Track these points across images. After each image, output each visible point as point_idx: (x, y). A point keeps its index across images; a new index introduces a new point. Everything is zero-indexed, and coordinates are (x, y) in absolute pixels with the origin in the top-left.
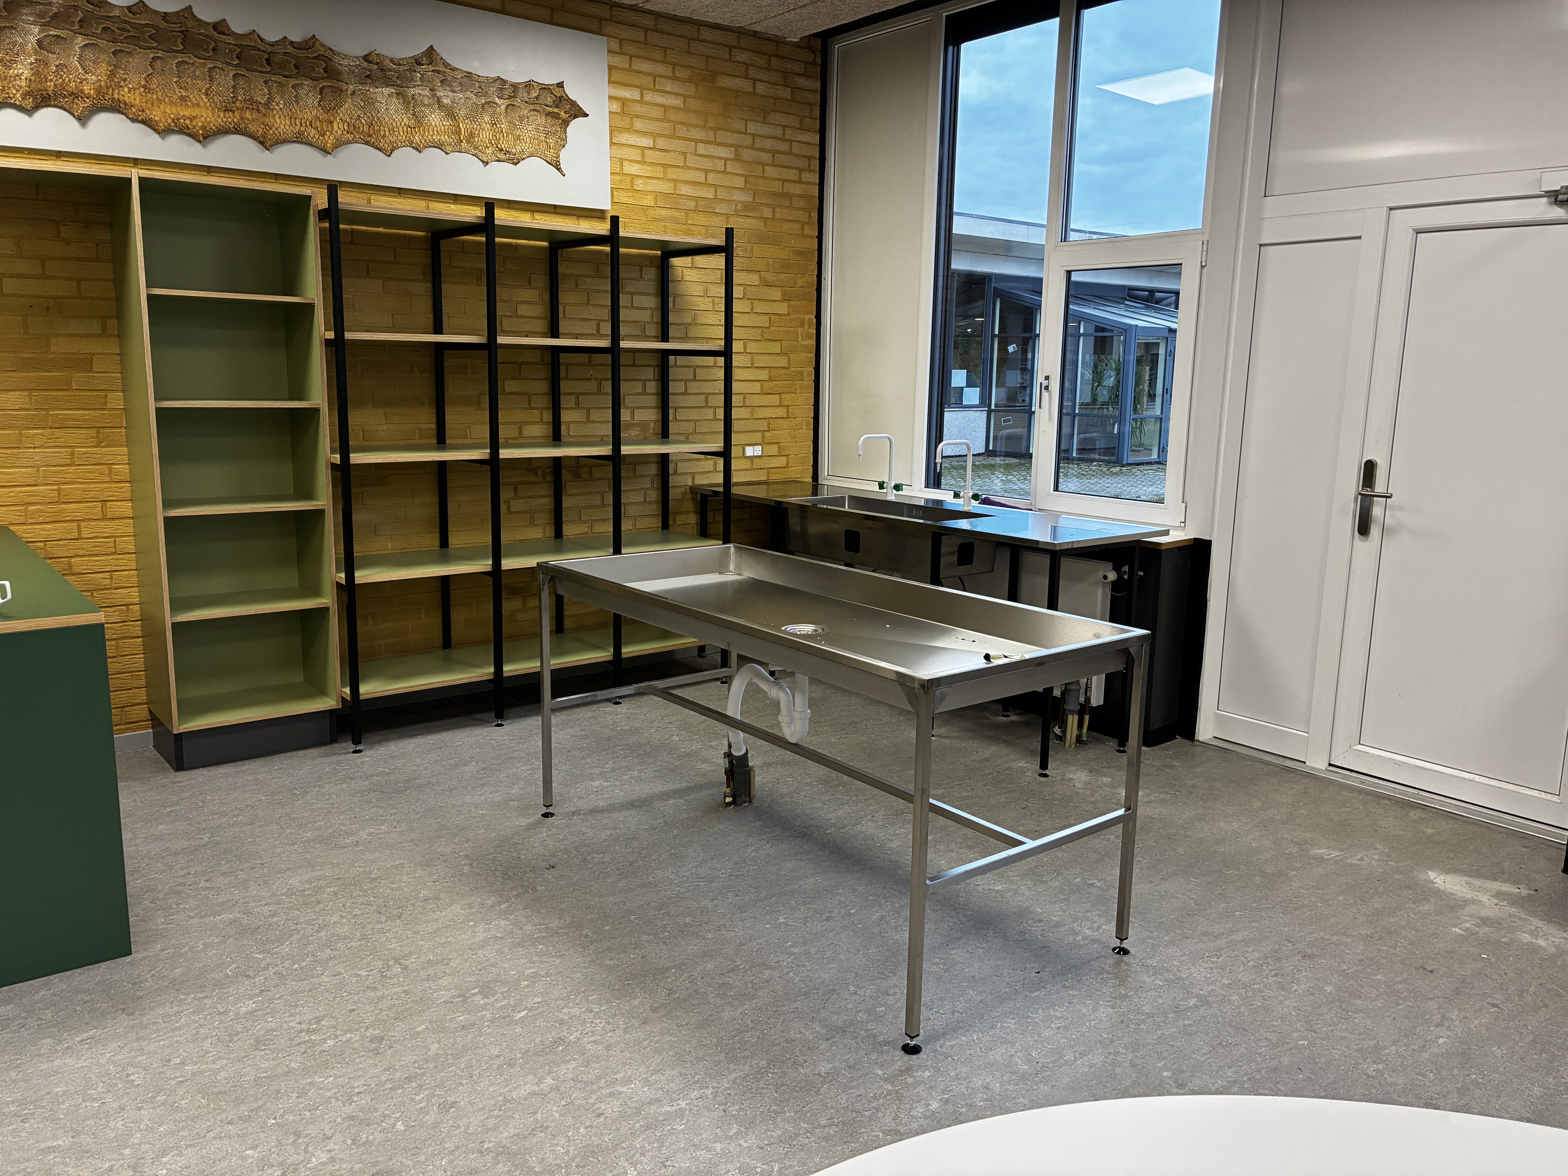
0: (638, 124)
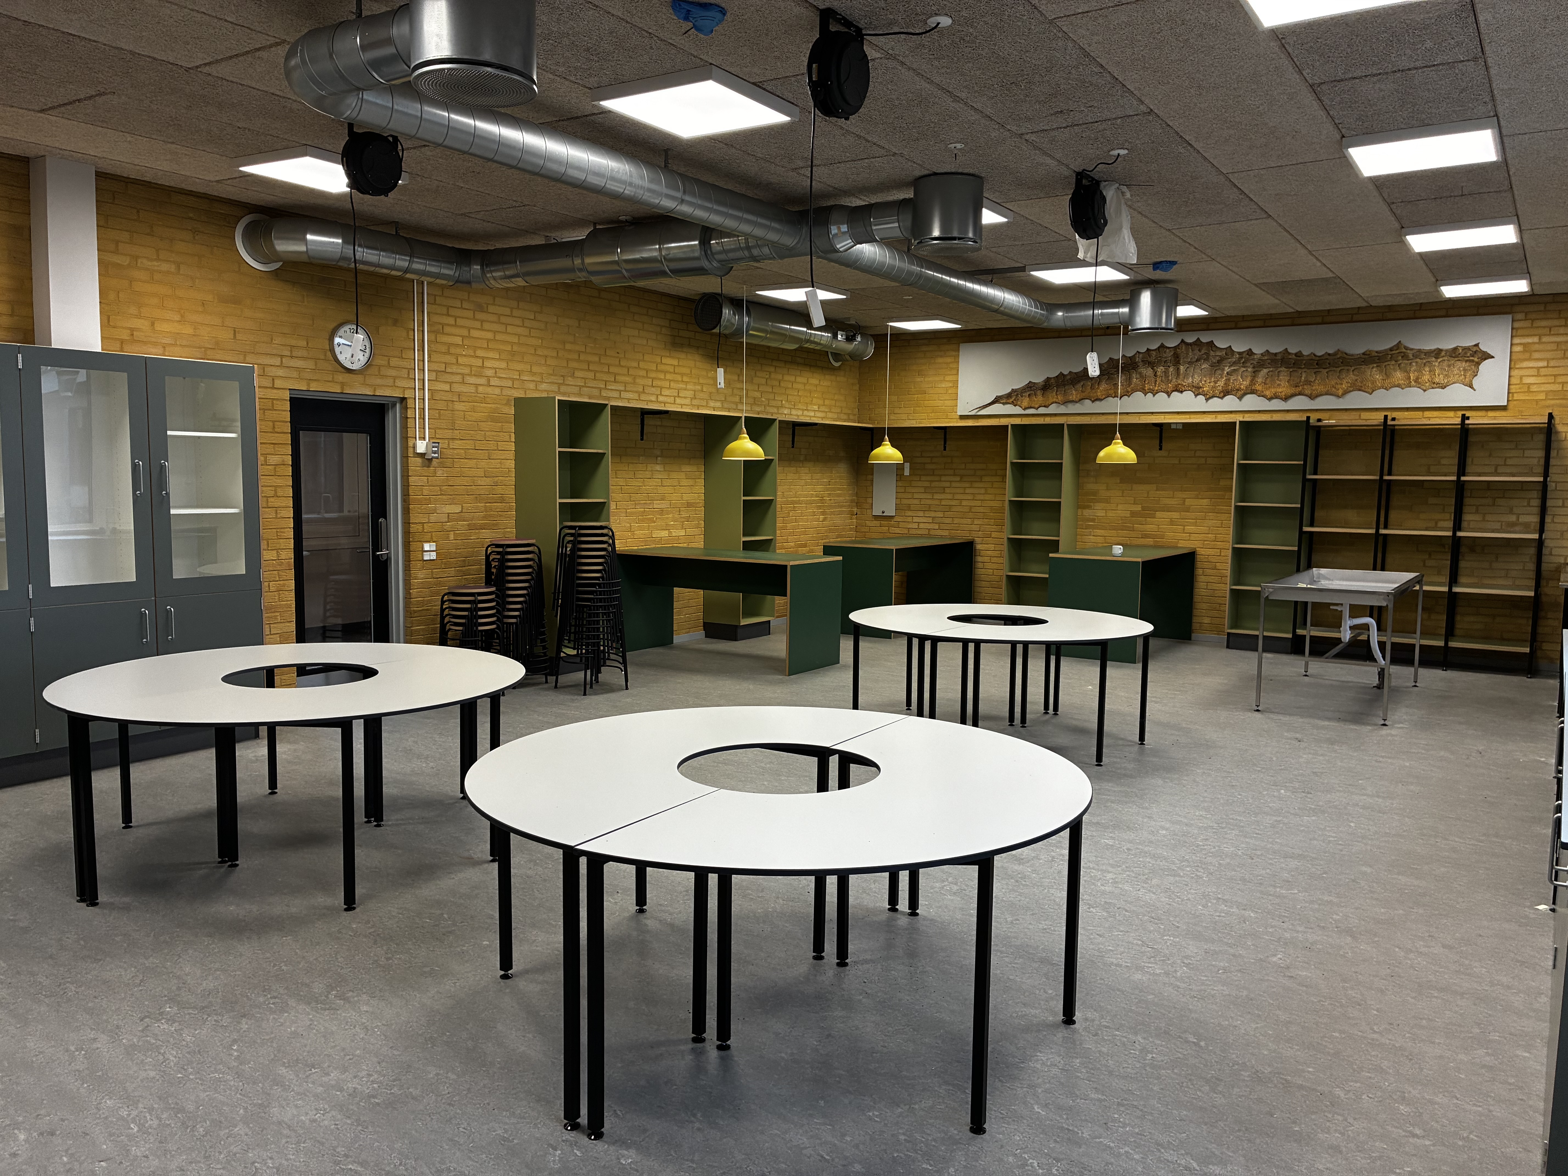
0: (1536, 355)
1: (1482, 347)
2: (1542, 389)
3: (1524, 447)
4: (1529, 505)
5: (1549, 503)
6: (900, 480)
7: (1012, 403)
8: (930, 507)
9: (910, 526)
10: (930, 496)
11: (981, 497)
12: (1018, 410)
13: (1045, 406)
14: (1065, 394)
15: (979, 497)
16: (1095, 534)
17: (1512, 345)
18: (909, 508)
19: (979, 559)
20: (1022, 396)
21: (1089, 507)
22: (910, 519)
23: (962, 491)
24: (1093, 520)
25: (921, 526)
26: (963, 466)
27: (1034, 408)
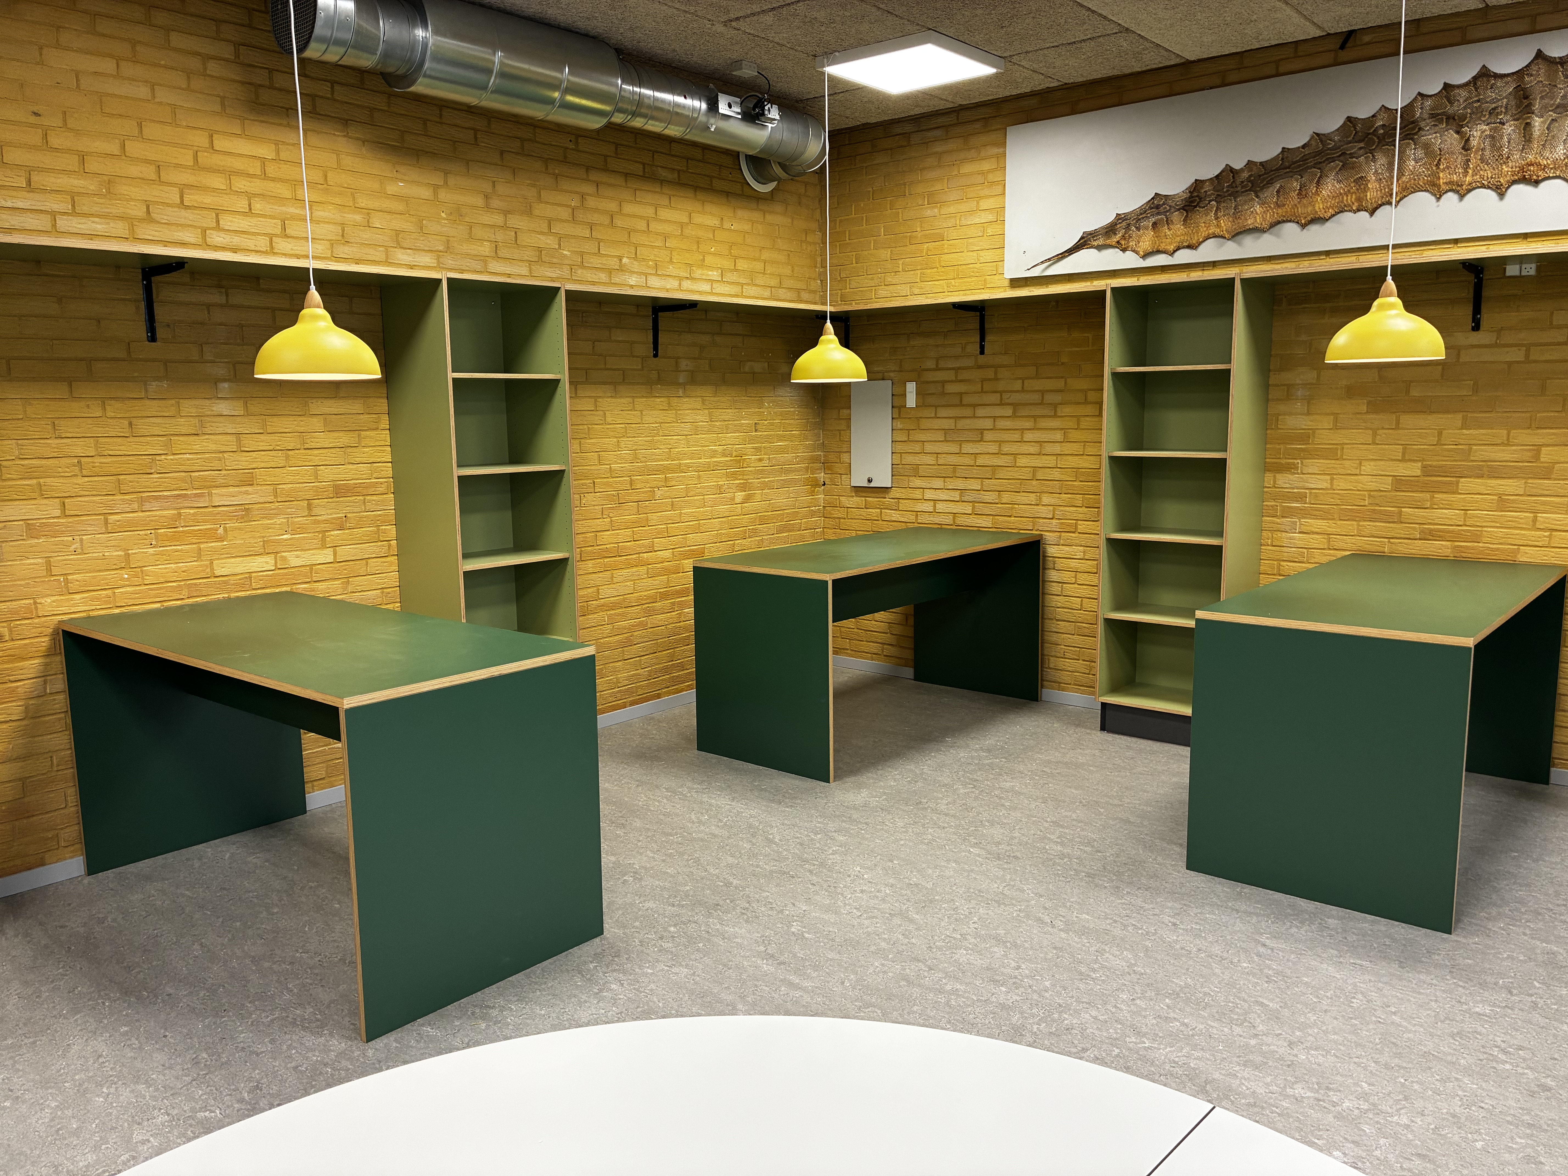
6: (900, 417)
7: (1118, 245)
8: (954, 471)
9: (920, 507)
10: (954, 448)
11: (1057, 449)
12: (1130, 260)
13: (1189, 247)
14: (1237, 214)
15: (1049, 448)
16: (1304, 529)
18: (915, 471)
19: (1052, 575)
20: (1138, 229)
21: (1289, 468)
22: (918, 494)
23: (1016, 436)
24: (1301, 498)
25: (940, 507)
26: (1018, 385)
27: (1164, 252)
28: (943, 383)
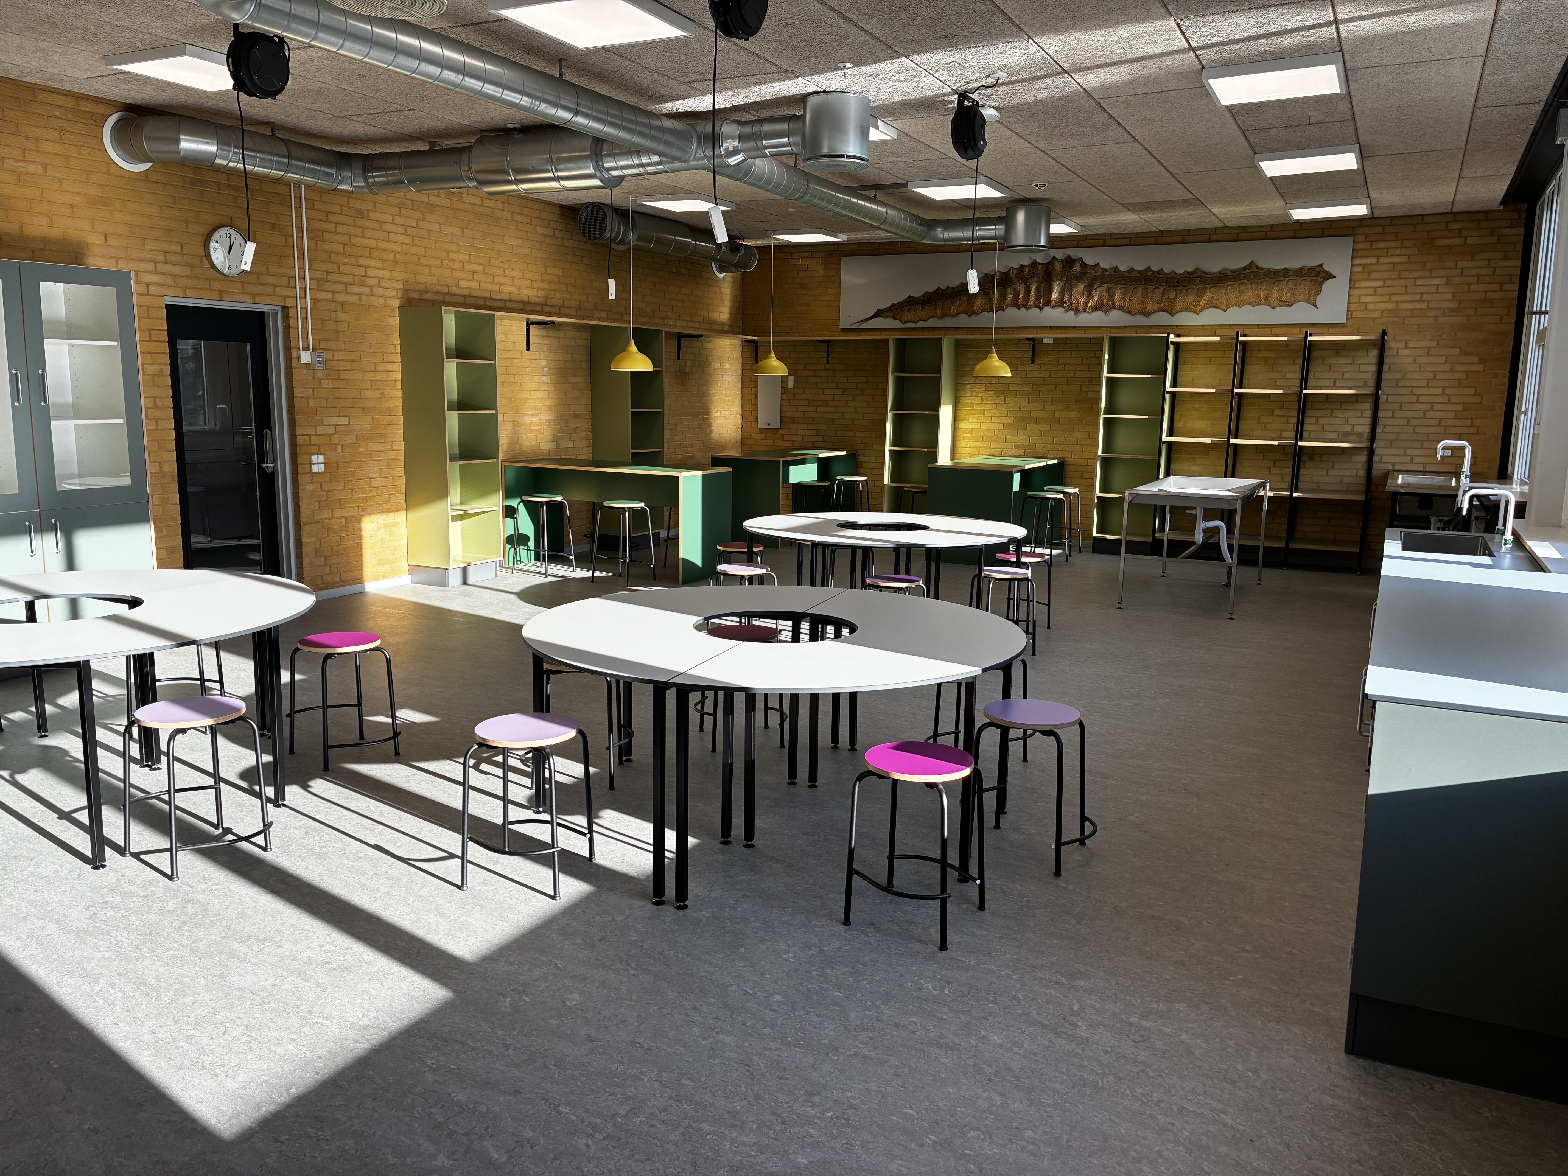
0: (1373, 275)
1: (1326, 268)
2: (1378, 308)
3: (1360, 362)
4: (1362, 416)
5: (1381, 414)
6: (785, 392)
7: (893, 317)
8: (813, 420)
9: (795, 438)
10: (813, 409)
11: (864, 410)
13: (923, 321)
14: (943, 308)
15: (860, 409)
16: (970, 445)
17: (1352, 265)
18: (792, 420)
20: (902, 310)
21: (965, 419)
22: (794, 432)
23: (844, 403)
24: (969, 432)
25: (806, 438)
26: (845, 379)
27: (913, 322)
28: (808, 377)
